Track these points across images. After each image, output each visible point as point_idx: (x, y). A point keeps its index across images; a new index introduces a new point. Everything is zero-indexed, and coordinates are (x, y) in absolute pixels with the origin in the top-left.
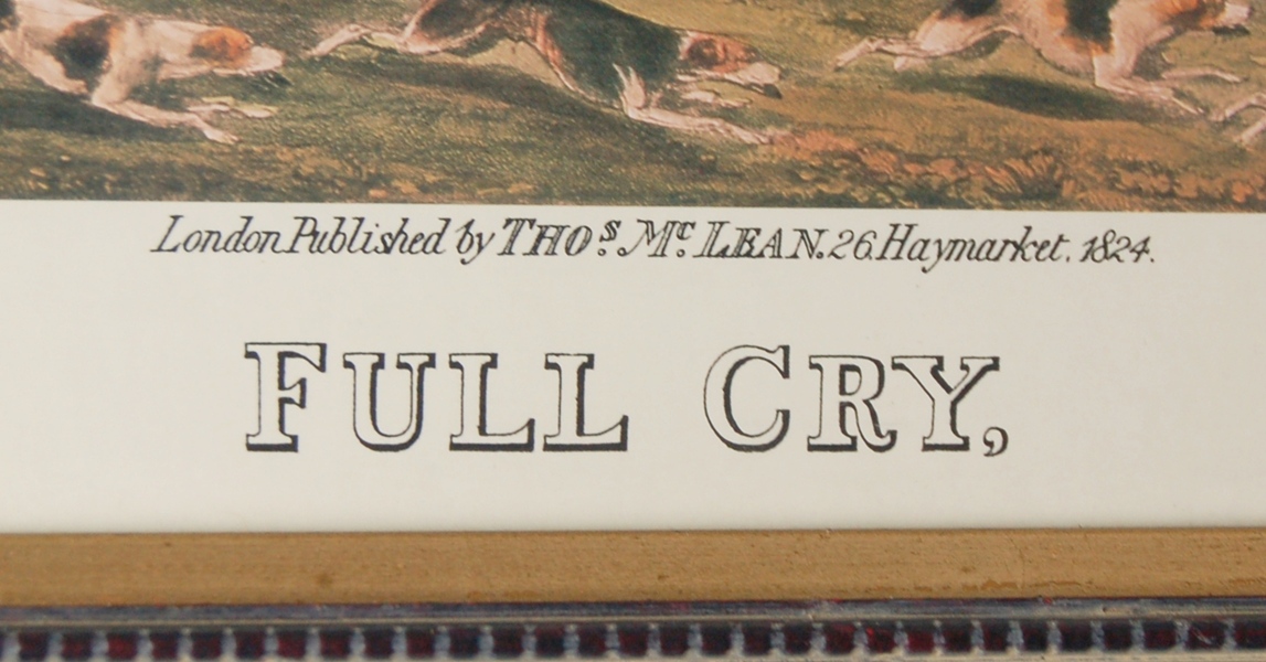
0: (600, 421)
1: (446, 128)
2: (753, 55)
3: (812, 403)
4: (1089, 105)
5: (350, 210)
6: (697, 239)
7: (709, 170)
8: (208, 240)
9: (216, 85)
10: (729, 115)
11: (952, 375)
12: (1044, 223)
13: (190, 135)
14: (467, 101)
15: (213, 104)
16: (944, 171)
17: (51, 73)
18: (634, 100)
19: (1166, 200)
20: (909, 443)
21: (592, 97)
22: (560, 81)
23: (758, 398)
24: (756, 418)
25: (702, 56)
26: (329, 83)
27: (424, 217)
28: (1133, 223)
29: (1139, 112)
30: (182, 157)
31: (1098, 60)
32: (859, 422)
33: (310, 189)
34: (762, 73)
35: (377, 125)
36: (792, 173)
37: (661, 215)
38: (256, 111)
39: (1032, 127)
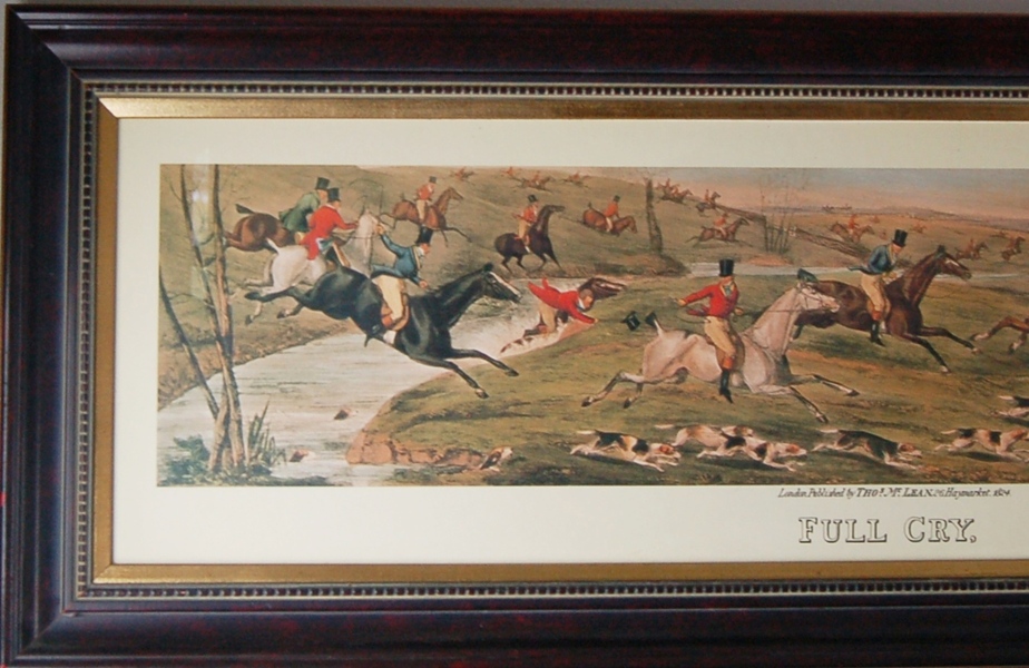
0: (880, 535)
1: (844, 467)
2: (915, 448)
3: (929, 530)
4: (997, 459)
5: (822, 486)
6: (902, 492)
7: (906, 476)
8: (790, 494)
9: (792, 458)
10: (910, 463)
11: (963, 523)
12: (985, 487)
13: (786, 470)
14: (849, 461)
15: (791, 463)
16: (960, 475)
17: (754, 456)
18: (887, 460)
19: (1013, 481)
20: (952, 540)
21: (878, 459)
22: (870, 456)
23: (917, 529)
24: (916, 535)
25: (903, 449)
26: (817, 457)
27: (839, 488)
28: (1006, 487)
29: (1007, 460)
30: (784, 475)
31: (997, 448)
32: (941, 535)
33: (813, 482)
34: (918, 453)
35: (828, 467)
36: (924, 476)
37: (894, 487)
38: (801, 464)
39: (980, 464)
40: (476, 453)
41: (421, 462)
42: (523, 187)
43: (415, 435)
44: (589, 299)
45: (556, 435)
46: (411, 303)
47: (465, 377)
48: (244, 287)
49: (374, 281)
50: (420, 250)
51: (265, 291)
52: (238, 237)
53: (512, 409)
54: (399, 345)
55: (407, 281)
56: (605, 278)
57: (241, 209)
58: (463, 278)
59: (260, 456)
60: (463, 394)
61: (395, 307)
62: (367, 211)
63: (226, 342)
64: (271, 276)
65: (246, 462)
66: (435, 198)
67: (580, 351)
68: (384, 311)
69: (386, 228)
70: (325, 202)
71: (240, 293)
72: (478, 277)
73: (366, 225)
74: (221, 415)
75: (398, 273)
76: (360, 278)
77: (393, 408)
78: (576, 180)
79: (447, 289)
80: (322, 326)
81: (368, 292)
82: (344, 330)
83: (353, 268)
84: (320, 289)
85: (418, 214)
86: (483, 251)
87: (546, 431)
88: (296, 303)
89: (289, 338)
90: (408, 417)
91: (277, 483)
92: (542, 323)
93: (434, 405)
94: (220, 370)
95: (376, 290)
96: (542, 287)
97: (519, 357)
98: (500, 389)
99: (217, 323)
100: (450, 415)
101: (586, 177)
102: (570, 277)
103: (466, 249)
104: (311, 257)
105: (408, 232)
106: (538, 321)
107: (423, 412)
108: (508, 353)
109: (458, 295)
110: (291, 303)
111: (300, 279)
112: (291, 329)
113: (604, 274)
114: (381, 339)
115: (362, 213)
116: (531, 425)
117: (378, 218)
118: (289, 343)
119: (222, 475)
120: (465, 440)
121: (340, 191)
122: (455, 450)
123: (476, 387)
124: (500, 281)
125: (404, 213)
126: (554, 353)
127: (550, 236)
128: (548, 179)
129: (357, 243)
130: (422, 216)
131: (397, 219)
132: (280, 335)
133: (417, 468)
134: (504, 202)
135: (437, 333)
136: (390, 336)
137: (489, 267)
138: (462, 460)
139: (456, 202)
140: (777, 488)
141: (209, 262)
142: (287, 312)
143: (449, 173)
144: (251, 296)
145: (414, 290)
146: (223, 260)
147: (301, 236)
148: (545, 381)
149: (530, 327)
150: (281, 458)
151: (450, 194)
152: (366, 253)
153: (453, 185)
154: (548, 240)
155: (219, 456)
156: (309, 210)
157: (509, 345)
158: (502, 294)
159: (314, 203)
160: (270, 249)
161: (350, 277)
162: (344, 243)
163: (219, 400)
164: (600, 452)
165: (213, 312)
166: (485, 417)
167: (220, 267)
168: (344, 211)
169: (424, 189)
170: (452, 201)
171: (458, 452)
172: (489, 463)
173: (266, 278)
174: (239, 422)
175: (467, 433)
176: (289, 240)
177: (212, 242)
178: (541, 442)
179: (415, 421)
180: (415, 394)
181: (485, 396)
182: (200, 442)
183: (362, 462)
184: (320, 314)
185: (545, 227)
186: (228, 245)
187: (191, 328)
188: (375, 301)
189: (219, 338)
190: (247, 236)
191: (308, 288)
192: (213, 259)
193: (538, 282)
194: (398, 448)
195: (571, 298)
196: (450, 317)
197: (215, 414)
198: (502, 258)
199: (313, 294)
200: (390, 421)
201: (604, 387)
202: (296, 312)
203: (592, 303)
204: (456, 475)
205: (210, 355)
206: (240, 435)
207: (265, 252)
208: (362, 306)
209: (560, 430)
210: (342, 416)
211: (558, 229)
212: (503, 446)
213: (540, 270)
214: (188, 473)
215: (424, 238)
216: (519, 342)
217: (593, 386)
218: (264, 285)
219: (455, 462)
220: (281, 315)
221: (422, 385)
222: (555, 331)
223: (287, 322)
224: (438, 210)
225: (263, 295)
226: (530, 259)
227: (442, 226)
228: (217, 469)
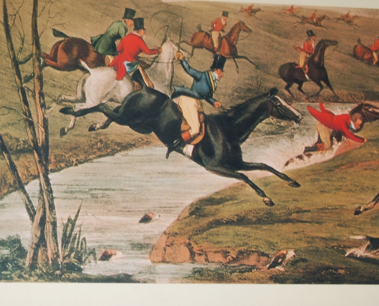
40: (263, 254)
41: (215, 262)
42: (302, 23)
43: (210, 238)
44: (359, 122)
45: (332, 239)
46: (206, 120)
47: (254, 186)
48: (59, 102)
49: (175, 100)
50: (215, 75)
51: (78, 107)
52: (54, 57)
53: (294, 216)
54: (196, 157)
55: (204, 101)
56: (373, 103)
57: (57, 34)
58: (252, 100)
59: (72, 255)
60: (251, 202)
61: (193, 124)
62: (169, 39)
63: (42, 151)
64: (83, 93)
65: (60, 260)
66: (227, 30)
67: (352, 166)
68: (183, 127)
69: (185, 55)
70: (131, 30)
71: (55, 108)
72: (265, 100)
73: (168, 51)
74: (38, 217)
75: (196, 94)
76: (162, 97)
77: (191, 214)
78: (347, 19)
79: (238, 109)
80: (128, 139)
81: (169, 110)
82: (148, 143)
83: (156, 88)
84: (127, 106)
85: (212, 43)
86: (269, 77)
87: (324, 235)
88: (106, 118)
89: (99, 149)
90: (204, 222)
91: (88, 279)
92: (320, 141)
93: (227, 211)
94: (37, 177)
95: (177, 109)
96: (319, 110)
97: (300, 170)
98: (283, 197)
99: (34, 134)
100: (241, 221)
101: (356, 17)
102: (343, 102)
103: (254, 75)
104: (119, 78)
105: (202, 59)
106: (316, 139)
107: (218, 217)
108: (291, 167)
109: (247, 115)
110: (101, 118)
111: (109, 97)
112: (101, 141)
113: (372, 100)
114: (181, 152)
115: (164, 41)
116: (312, 230)
117: (178, 45)
118: (98, 153)
119: (38, 271)
120: (255, 243)
121: (145, 21)
122: (247, 251)
123: (264, 195)
124: (284, 103)
125: (201, 42)
126: (330, 168)
127: (325, 66)
128: (323, 17)
129: (160, 67)
130: (216, 45)
131: (195, 47)
132: (92, 147)
133: (213, 267)
134: (286, 35)
135: (230, 147)
136: (189, 149)
137: (274, 91)
138: (252, 260)
139: (246, 34)
141: (28, 79)
142: (98, 126)
143: (239, 9)
144: (66, 111)
145: (209, 110)
146: (40, 78)
147: (110, 59)
148: (322, 192)
150: (91, 257)
151: (240, 26)
152: (168, 75)
153: (243, 19)
154: (323, 69)
155: (35, 254)
156: (118, 36)
157: (292, 160)
158: (286, 115)
159: (122, 31)
160: (83, 69)
161: (154, 97)
162: (149, 66)
163: (36, 203)
164: (370, 255)
165: (31, 124)
166: (272, 222)
167: (37, 84)
168: (149, 38)
169: (218, 21)
170: (242, 33)
171: (248, 253)
172: (275, 264)
173: (79, 95)
174: (54, 224)
175: (257, 236)
176: (100, 62)
177: (31, 61)
178: (321, 245)
179: (211, 225)
180: (210, 201)
181: (272, 204)
182: (17, 241)
183: (164, 261)
184: (127, 128)
185: (321, 58)
186: (45, 65)
187: (11, 138)
188: (176, 118)
189: (36, 147)
190: (63, 58)
191: (117, 105)
192: (31, 77)
193: (316, 105)
194: (196, 248)
195: (345, 119)
196: (241, 134)
197: (32, 217)
198: (285, 84)
199: (121, 110)
200: (188, 224)
201: (372, 198)
202: (105, 126)
203: (362, 126)
204: (246, 274)
205: (27, 163)
206: (55, 235)
207: (78, 72)
208: (164, 122)
209: (336, 235)
210: (146, 219)
211: (333, 61)
212: (287, 249)
213: (317, 95)
214: (6, 269)
215: (218, 64)
216: (300, 157)
217: (363, 197)
218: (77, 101)
219: (245, 262)
220: (92, 129)
221: (217, 193)
222: (331, 148)
223: (98, 134)
224: (230, 39)
225: (76, 110)
226: (309, 86)
227: (234, 55)
228: (33, 266)
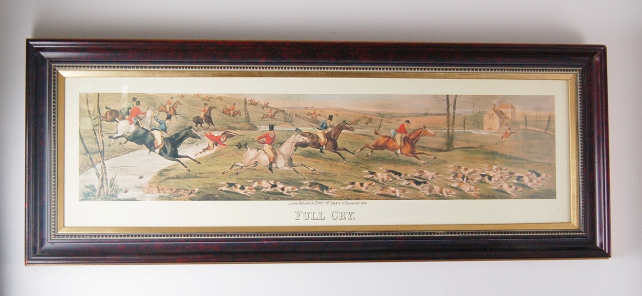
0: (323, 218)
1: (311, 195)
2: (335, 188)
3: (339, 216)
4: (362, 192)
5: (303, 201)
6: (330, 203)
7: (331, 197)
8: (292, 204)
9: (293, 192)
10: (333, 193)
11: (350, 213)
12: (358, 201)
13: (291, 195)
14: (312, 192)
15: (293, 193)
16: (350, 197)
17: (280, 191)
18: (325, 192)
19: (368, 199)
20: (347, 219)
21: (322, 192)
22: (320, 191)
23: (335, 215)
24: (335, 217)
25: (331, 188)
26: (301, 191)
27: (309, 201)
28: (365, 201)
29: (366, 192)
30: (290, 197)
31: (363, 188)
32: (343, 217)
33: (300, 200)
34: (336, 190)
35: (305, 194)
36: (338, 198)
37: (327, 201)
38: (296, 193)
39: (358, 193)
40: (186, 190)
41: (168, 193)
42: (202, 100)
43: (166, 184)
44: (225, 138)
45: (214, 184)
46: (165, 139)
47: (183, 164)
48: (108, 134)
49: (152, 132)
50: (167, 122)
51: (115, 136)
52: (106, 118)
53: (198, 175)
54: (160, 154)
55: (163, 132)
56: (230, 131)
57: (107, 108)
58: (182, 131)
59: (114, 191)
60: (181, 170)
61: (159, 141)
62: (150, 108)
63: (102, 153)
64: (117, 130)
65: (109, 193)
66: (173, 104)
67: (222, 156)
68: (155, 142)
69: (156, 114)
70: (135, 106)
71: (107, 136)
72: (187, 131)
73: (149, 113)
74: (101, 177)
75: (160, 130)
76: (147, 131)
77: (158, 175)
78: (220, 98)
79: (177, 135)
80: (134, 148)
81: (150, 136)
82: (142, 149)
83: (145, 128)
84: (134, 135)
85: (167, 109)
86: (189, 122)
87: (210, 182)
88: (126, 140)
89: (123, 151)
90: (163, 178)
91: (120, 200)
92: (209, 146)
93: (172, 174)
94: (100, 162)
95: (152, 135)
96: (209, 134)
97: (201, 158)
98: (195, 168)
99: (99, 146)
100: (178, 177)
101: (224, 97)
102: (218, 131)
103: (183, 121)
104: (131, 124)
105: (164, 116)
106: (207, 146)
107: (169, 176)
108: (197, 156)
109: (180, 137)
110: (124, 140)
111: (127, 131)
112: (124, 148)
113: (230, 130)
114: (154, 152)
115: (148, 109)
116: (205, 180)
117: (153, 111)
118: (123, 153)
119: (101, 197)
120: (183, 186)
121: (140, 102)
122: (180, 189)
123: (187, 168)
124: (195, 132)
125: (162, 109)
126: (213, 156)
127: (212, 117)
128: (211, 98)
129: (146, 119)
130: (168, 110)
131: (160, 111)
132: (120, 151)
133: (167, 195)
134: (196, 105)
135: (173, 150)
136: (157, 151)
137: (191, 127)
138: (182, 192)
139: (180, 105)
140: (289, 201)
141: (96, 126)
142: (123, 143)
143: (177, 96)
144: (110, 137)
145: (166, 135)
146: (101, 125)
147: (127, 117)
148: (210, 166)
149: (205, 148)
150: (121, 191)
151: (178, 103)
152: (149, 123)
153: (179, 100)
154: (211, 118)
155: (100, 191)
156: (130, 108)
157: (198, 154)
158: (195, 137)
159: (132, 106)
160: (117, 121)
161: (144, 131)
162: (142, 119)
163: (100, 172)
164: (228, 189)
165: (98, 142)
166: (190, 178)
167: (100, 127)
168: (142, 108)
169: (169, 101)
170: (178, 105)
171: (181, 189)
172: (191, 193)
173: (116, 131)
174: (107, 180)
175: (184, 183)
176: (123, 118)
177: (97, 119)
178: (209, 186)
179: (166, 179)
180: (166, 170)
181: (190, 171)
182: (93, 186)
183: (148, 193)
184: (134, 143)
185: (210, 114)
186: (103, 120)
187: (90, 148)
188: (152, 139)
189: (99, 151)
190: (109, 117)
191: (130, 134)
192: (97, 125)
193: (208, 133)
194: (160, 188)
195: (219, 138)
196: (178, 144)
197: (98, 177)
198: (195, 124)
199: (131, 137)
200: (157, 179)
201: (230, 167)
202: (126, 143)
203: (226, 140)
204: (179, 197)
205: (98, 156)
206: (107, 184)
207: (115, 122)
208: (148, 141)
209: (215, 182)
210: (141, 177)
211: (214, 115)
212: (196, 188)
213: (208, 128)
214: (89, 196)
215: (169, 118)
216: (201, 153)
217: (226, 167)
218: (115, 133)
219: (179, 193)
220: (120, 144)
221: (168, 167)
222: (213, 149)
223: (123, 146)
224: (173, 108)
225: (114, 137)
226: (205, 125)
227: (175, 114)
228: (99, 195)
